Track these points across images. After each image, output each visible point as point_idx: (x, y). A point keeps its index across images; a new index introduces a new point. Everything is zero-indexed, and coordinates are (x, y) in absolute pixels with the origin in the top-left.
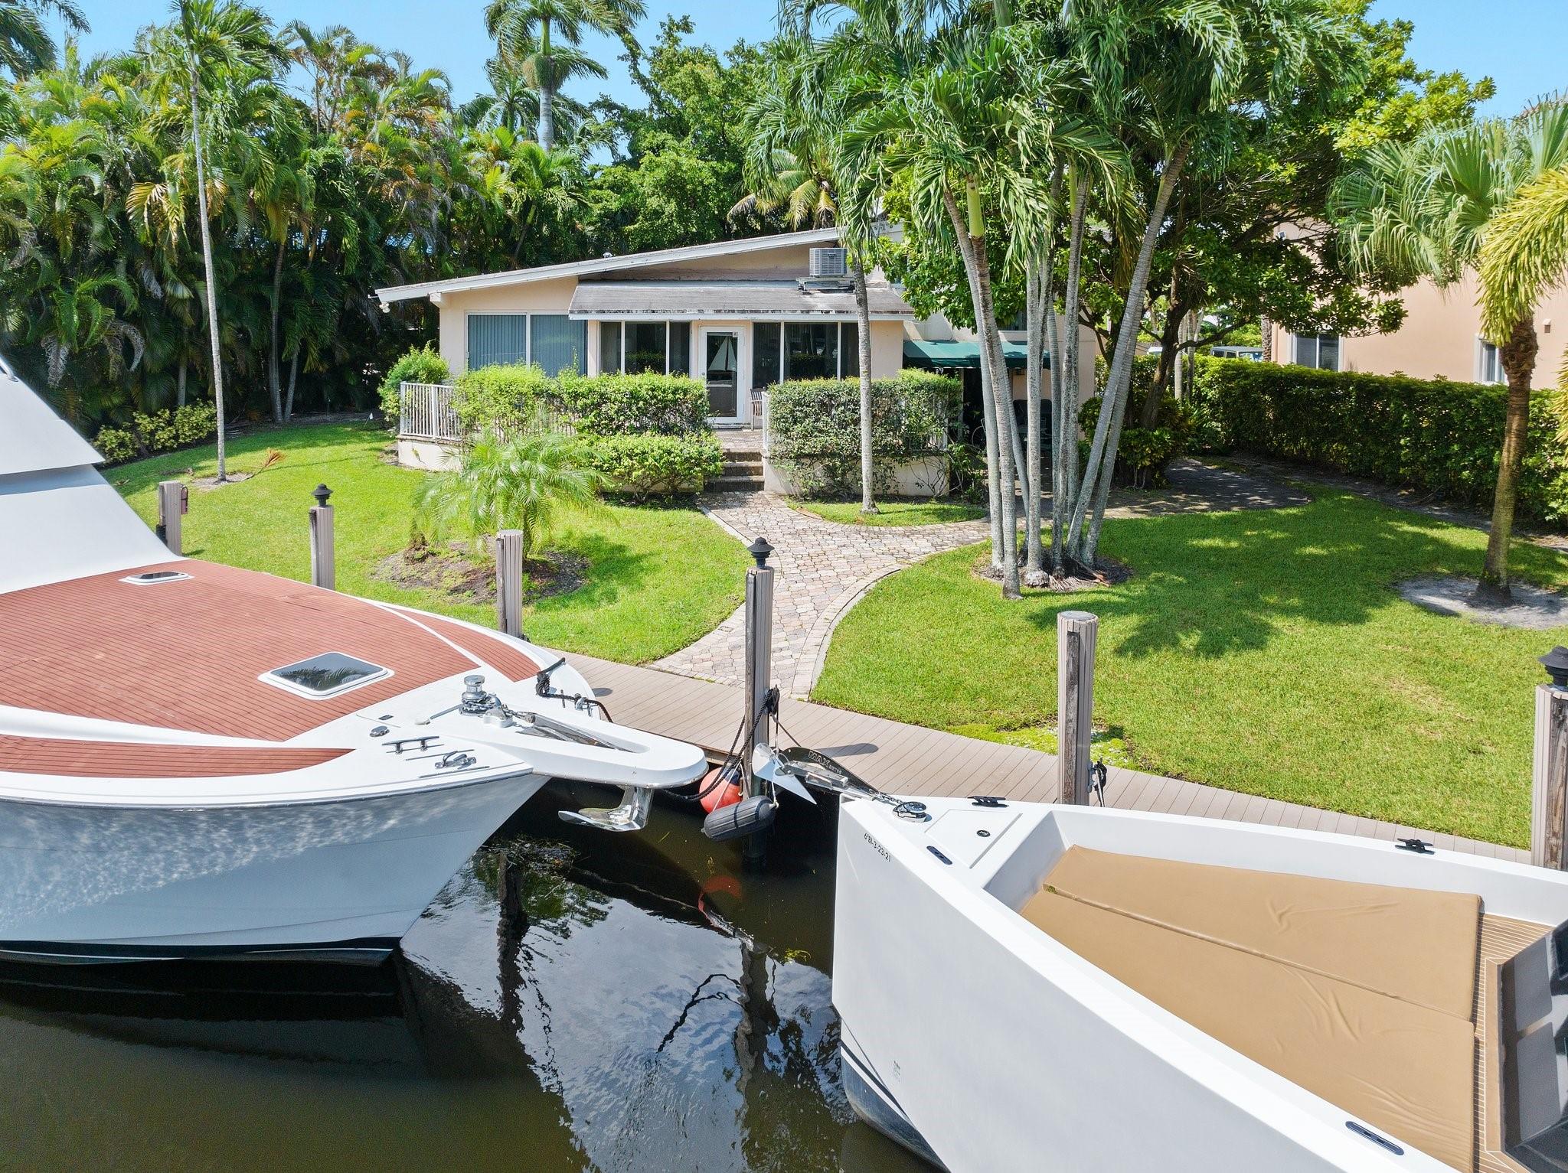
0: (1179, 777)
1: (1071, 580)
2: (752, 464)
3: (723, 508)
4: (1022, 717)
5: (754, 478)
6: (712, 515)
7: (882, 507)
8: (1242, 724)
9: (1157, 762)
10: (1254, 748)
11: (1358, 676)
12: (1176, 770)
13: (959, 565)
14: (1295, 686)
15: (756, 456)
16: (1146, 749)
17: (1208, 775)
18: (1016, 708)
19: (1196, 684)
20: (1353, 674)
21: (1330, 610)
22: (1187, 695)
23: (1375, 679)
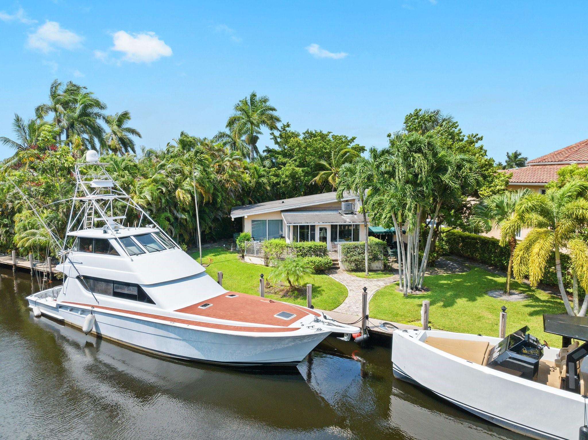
0: (442, 330)
1: (417, 291)
2: (336, 262)
3: (332, 274)
4: (411, 320)
5: (337, 266)
6: (331, 276)
7: (370, 273)
8: (454, 321)
9: (438, 327)
10: (456, 325)
11: (476, 311)
12: (442, 329)
13: (392, 288)
14: (464, 313)
15: (337, 260)
16: (436, 325)
17: (448, 329)
18: (410, 318)
19: (445, 313)
20: (475, 311)
21: (472, 298)
22: (443, 315)
23: (479, 312)
